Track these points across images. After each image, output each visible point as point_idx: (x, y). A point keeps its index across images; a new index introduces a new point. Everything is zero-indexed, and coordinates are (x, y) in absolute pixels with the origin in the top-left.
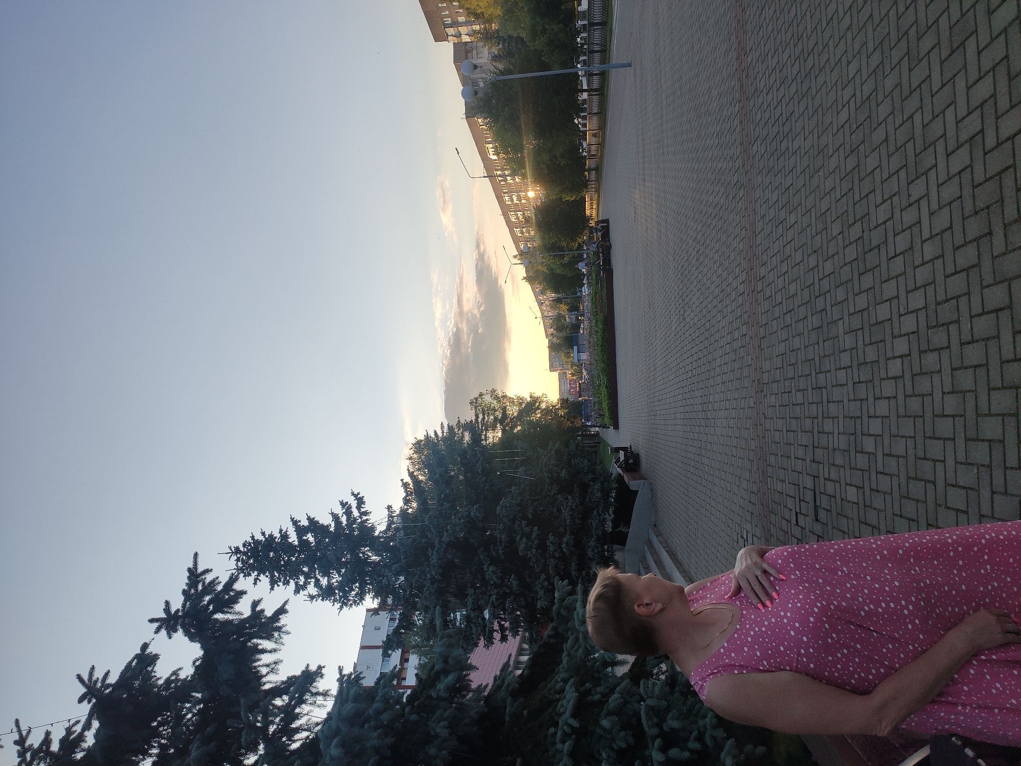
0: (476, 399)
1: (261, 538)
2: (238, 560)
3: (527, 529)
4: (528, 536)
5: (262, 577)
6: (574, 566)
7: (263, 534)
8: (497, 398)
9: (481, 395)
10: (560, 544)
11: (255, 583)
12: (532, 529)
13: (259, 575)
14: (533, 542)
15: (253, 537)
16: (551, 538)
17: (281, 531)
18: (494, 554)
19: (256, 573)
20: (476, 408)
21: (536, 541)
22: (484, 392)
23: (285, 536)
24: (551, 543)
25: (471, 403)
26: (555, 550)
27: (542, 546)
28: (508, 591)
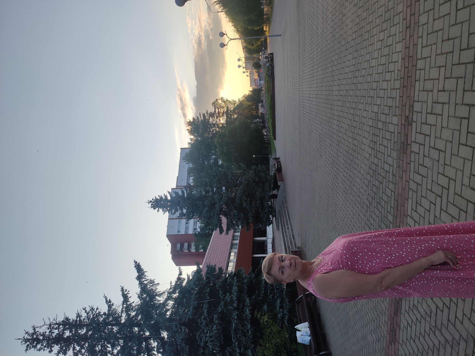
0: (215, 102)
1: (158, 198)
2: (152, 204)
3: (246, 199)
4: (246, 201)
5: (160, 209)
6: (260, 210)
7: (159, 196)
8: (224, 102)
9: (217, 100)
10: (256, 204)
11: (158, 211)
12: (247, 199)
13: (159, 209)
14: (248, 203)
15: (156, 197)
16: (253, 202)
17: (164, 195)
18: (236, 206)
19: (158, 208)
20: (215, 106)
21: (249, 203)
22: (218, 98)
23: (166, 197)
24: (253, 203)
25: (213, 104)
26: (255, 205)
27: (251, 204)
28: (240, 217)
